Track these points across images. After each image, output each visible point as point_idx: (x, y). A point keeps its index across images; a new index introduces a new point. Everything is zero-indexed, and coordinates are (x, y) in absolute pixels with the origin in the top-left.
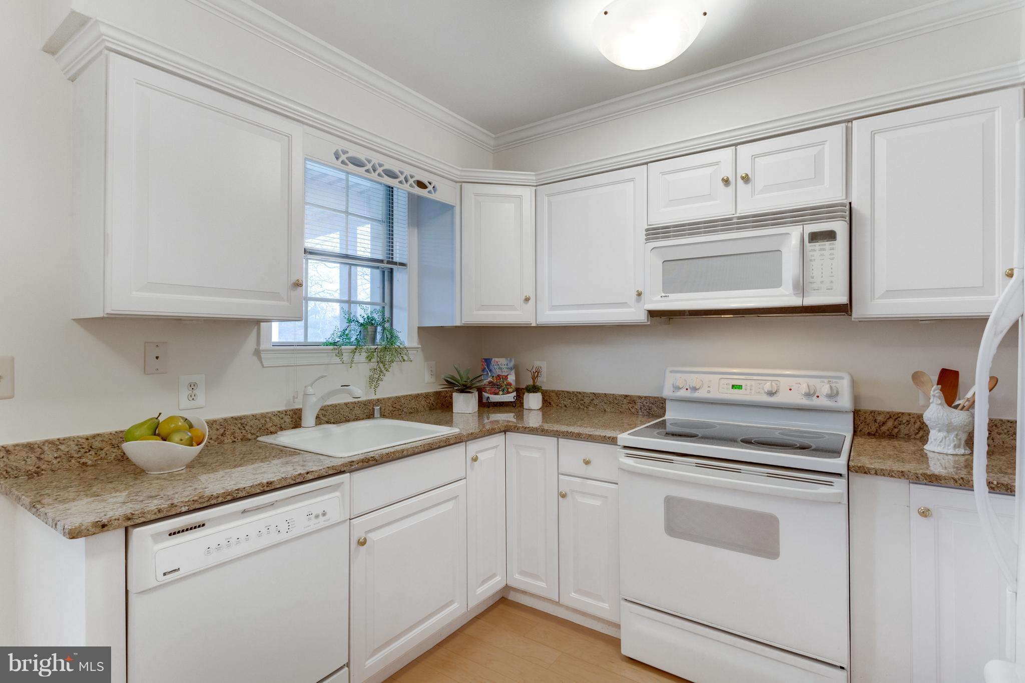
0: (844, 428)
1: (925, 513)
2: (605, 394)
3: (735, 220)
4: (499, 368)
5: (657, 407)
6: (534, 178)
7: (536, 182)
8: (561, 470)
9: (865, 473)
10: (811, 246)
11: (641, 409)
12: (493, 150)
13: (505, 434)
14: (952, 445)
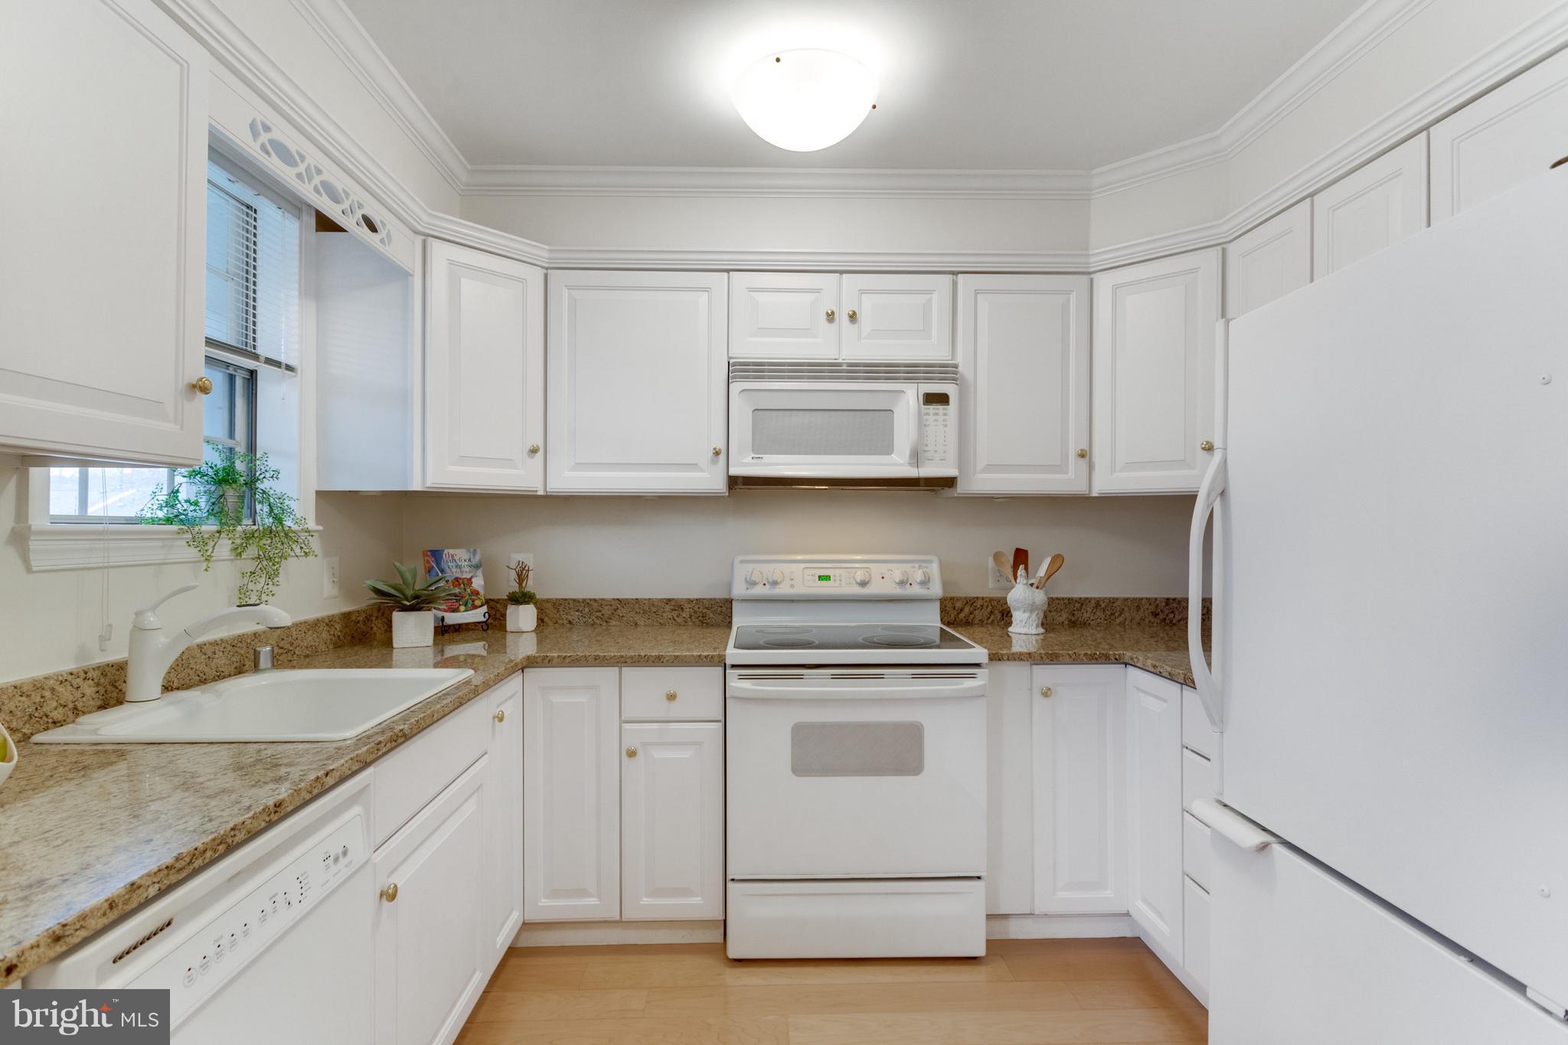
0: (931, 619)
1: (1047, 693)
2: (637, 599)
3: (844, 368)
4: (456, 567)
5: (714, 612)
6: (546, 255)
7: (547, 263)
8: (625, 716)
9: (1000, 660)
10: (926, 409)
11: (690, 617)
12: (462, 190)
13: (523, 672)
14: (1035, 624)
